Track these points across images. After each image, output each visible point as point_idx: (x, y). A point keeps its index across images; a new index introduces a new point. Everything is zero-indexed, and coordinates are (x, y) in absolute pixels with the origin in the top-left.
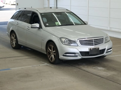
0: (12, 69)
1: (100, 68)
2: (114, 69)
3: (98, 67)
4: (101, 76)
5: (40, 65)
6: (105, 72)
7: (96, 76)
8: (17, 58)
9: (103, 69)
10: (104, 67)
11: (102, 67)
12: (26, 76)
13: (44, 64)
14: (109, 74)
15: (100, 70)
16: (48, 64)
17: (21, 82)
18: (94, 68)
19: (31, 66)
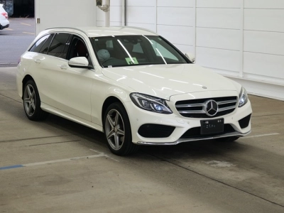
0: (27, 165)
1: (221, 164)
2: (253, 167)
3: (218, 162)
4: (224, 182)
5: (90, 157)
6: (233, 173)
7: (213, 182)
8: (37, 141)
9: (229, 165)
10: (230, 161)
11: (227, 161)
12: (57, 181)
13: (97, 154)
14: (241, 176)
15: (222, 167)
16: (106, 156)
17: (46, 194)
18: (208, 163)
19: (69, 159)
